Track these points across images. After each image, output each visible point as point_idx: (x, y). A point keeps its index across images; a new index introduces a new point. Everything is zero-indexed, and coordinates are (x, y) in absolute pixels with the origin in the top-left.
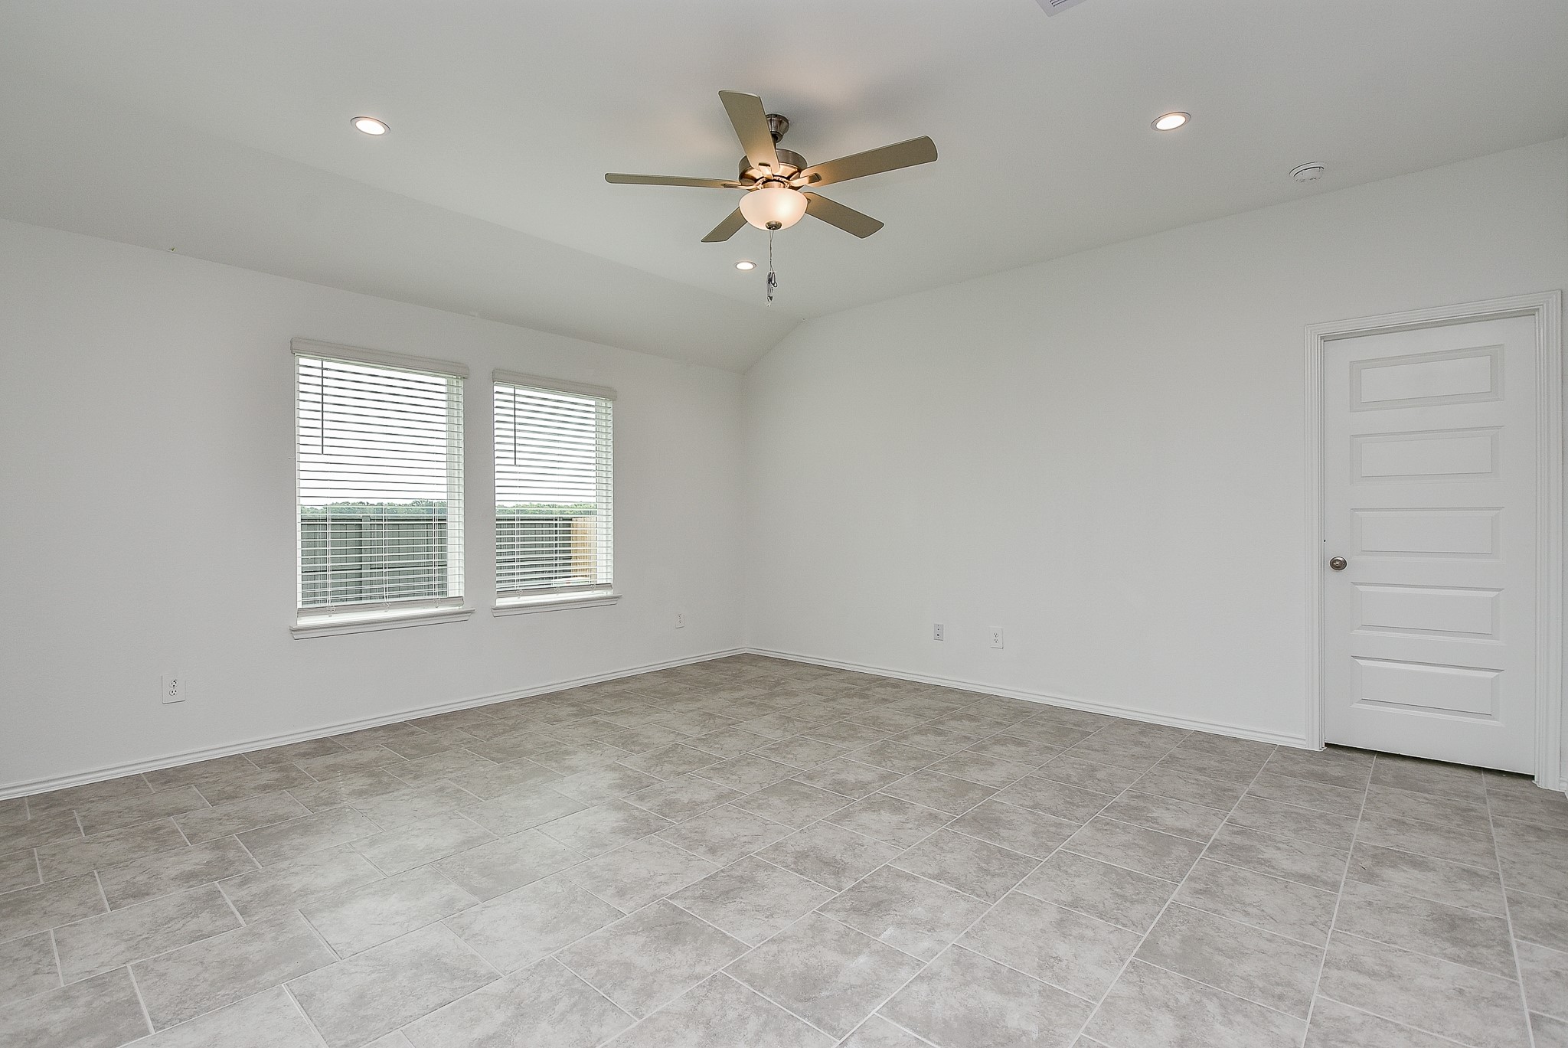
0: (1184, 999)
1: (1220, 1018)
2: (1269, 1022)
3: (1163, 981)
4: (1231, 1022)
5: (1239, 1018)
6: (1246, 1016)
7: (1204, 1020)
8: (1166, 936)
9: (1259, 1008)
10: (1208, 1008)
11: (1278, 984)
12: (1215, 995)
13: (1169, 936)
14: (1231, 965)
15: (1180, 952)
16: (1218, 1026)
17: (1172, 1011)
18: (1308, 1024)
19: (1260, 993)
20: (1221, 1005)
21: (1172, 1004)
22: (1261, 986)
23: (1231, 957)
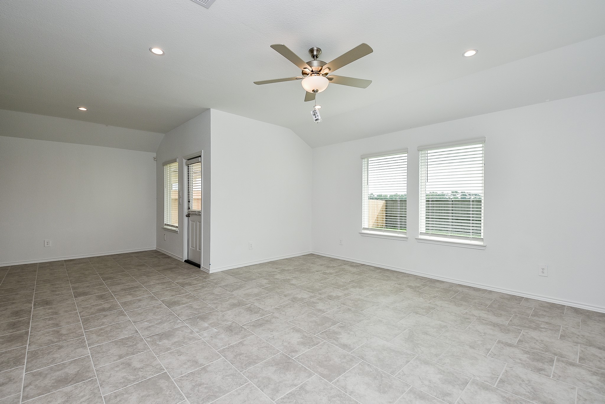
0: (140, 373)
1: (127, 377)
2: (113, 386)
3: (150, 373)
4: (123, 378)
5: (122, 381)
6: (121, 383)
7: (130, 373)
8: (168, 385)
9: (119, 388)
10: (132, 376)
11: (120, 401)
12: (134, 381)
13: (167, 386)
14: (139, 394)
15: (158, 384)
16: (125, 374)
17: (140, 368)
18: (102, 395)
19: (123, 393)
20: (130, 380)
21: (142, 370)
22: (125, 395)
23: (142, 397)
